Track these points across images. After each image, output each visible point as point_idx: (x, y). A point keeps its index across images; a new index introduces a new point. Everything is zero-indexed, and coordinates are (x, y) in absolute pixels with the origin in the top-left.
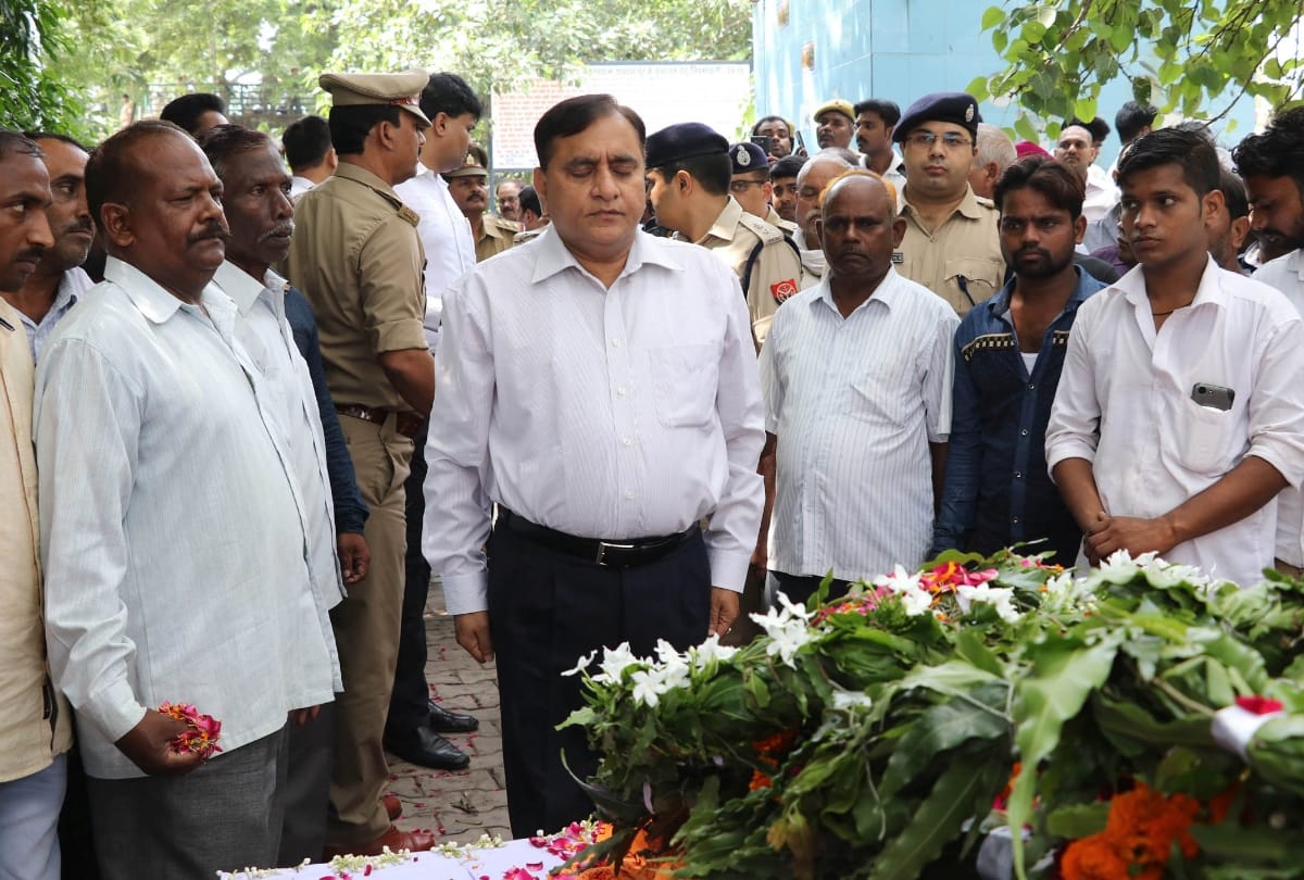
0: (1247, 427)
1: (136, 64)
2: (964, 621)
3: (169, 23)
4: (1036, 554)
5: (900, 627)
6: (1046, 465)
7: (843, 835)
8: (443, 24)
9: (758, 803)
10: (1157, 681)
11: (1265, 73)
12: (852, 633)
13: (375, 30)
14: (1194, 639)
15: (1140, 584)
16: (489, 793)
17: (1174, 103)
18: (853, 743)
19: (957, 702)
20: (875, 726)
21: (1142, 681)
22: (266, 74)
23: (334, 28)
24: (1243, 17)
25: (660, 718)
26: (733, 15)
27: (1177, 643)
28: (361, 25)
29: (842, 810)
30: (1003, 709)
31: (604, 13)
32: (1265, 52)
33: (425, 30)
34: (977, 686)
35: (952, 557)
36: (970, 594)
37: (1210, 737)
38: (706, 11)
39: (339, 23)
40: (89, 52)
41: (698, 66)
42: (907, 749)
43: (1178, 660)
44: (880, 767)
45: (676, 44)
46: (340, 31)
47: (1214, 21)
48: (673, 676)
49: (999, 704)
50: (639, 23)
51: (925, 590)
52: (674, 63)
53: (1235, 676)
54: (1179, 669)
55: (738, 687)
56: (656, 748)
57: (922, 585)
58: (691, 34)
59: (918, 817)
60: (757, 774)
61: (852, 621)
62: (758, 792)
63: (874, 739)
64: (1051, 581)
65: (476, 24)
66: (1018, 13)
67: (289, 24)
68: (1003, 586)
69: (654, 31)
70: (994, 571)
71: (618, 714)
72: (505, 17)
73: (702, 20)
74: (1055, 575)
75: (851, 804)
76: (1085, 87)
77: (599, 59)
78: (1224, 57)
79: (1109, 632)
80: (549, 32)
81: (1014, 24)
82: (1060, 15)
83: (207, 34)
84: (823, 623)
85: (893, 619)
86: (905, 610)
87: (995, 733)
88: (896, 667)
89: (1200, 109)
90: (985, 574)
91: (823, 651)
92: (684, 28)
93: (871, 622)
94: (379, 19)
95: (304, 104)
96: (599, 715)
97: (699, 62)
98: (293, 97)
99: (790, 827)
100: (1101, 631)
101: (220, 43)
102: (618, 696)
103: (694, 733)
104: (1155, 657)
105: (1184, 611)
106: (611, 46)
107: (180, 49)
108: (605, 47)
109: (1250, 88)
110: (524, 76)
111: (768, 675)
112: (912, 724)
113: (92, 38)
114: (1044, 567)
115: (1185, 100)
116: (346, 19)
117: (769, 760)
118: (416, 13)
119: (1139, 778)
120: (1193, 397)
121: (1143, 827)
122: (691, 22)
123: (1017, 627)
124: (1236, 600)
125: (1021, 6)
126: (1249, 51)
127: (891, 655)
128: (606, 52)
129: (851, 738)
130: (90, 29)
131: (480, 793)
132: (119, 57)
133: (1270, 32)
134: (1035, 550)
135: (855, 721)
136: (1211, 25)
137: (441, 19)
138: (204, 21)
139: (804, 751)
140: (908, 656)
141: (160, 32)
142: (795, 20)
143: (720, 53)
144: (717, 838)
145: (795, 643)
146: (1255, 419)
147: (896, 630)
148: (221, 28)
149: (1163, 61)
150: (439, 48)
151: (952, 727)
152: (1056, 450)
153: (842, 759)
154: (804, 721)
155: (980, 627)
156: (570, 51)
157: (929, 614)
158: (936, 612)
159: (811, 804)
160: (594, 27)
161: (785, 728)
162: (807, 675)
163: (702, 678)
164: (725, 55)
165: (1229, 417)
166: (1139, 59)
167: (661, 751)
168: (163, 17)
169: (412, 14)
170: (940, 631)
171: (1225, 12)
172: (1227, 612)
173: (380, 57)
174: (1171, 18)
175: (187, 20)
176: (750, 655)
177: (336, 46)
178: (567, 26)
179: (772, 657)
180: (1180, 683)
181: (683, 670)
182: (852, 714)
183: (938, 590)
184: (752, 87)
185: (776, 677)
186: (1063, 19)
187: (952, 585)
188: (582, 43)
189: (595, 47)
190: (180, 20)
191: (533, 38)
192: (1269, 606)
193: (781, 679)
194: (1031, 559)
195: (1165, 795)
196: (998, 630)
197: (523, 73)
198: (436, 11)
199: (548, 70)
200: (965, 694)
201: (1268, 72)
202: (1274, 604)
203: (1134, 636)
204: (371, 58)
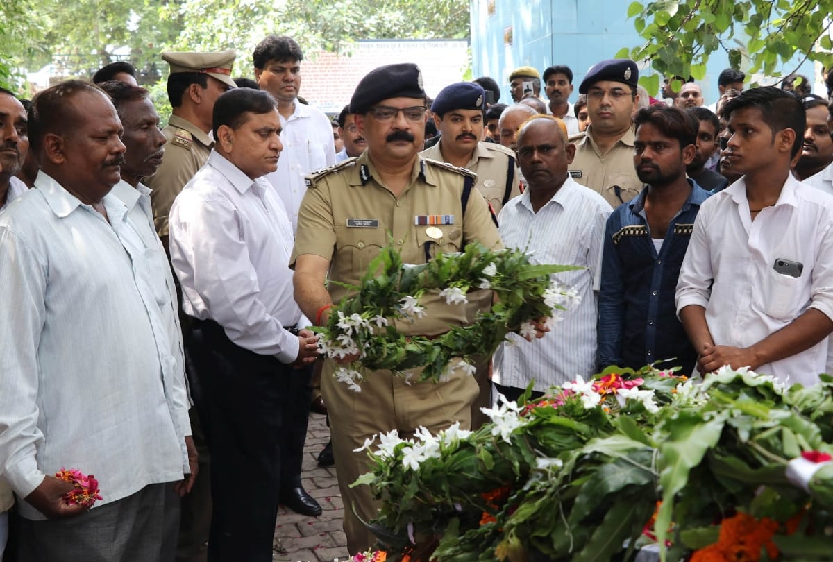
0: (810, 289)
1: (44, 40)
2: (622, 412)
3: (66, 12)
4: (669, 369)
5: (580, 416)
6: (676, 309)
7: (545, 551)
8: (257, 13)
9: (487, 532)
10: (750, 443)
11: (821, 45)
12: (548, 420)
13: (210, 18)
14: (774, 416)
15: (738, 384)
16: (295, 540)
17: (758, 67)
18: (551, 490)
19: (619, 461)
20: (565, 479)
21: (741, 443)
22: (135, 48)
23: (181, 16)
24: (805, 7)
25: (421, 478)
26: (456, 7)
27: (763, 419)
28: (200, 14)
29: (544, 534)
30: (649, 465)
31: (367, 6)
32: (821, 31)
33: (244, 17)
34: (632, 451)
35: (613, 371)
36: (626, 394)
37: (785, 478)
38: (437, 5)
39: (185, 13)
40: (11, 32)
41: (432, 42)
42: (587, 492)
43: (764, 429)
44: (568, 505)
45: (417, 27)
46: (186, 18)
47: (787, 10)
48: (429, 450)
49: (646, 463)
50: (391, 13)
51: (596, 391)
52: (416, 40)
53: (801, 439)
54: (765, 435)
55: (473, 457)
56: (418, 498)
57: (594, 388)
58: (428, 20)
59: (594, 537)
60: (485, 514)
61: (548, 412)
62: (486, 525)
63: (565, 486)
64: (679, 386)
65: (280, 14)
66: (652, 6)
67: (150, 12)
68: (648, 389)
69: (402, 18)
70: (641, 379)
71: (392, 476)
72: (299, 8)
73: (435, 10)
74: (682, 382)
75: (549, 531)
76: (698, 56)
77: (364, 38)
78: (792, 35)
79: (719, 412)
80: (330, 19)
81: (650, 13)
82: (681, 7)
83: (93, 20)
84: (529, 414)
85: (575, 411)
86: (583, 405)
87: (644, 481)
88: (578, 443)
89: (776, 70)
90: (636, 382)
91: (529, 432)
92: (422, 16)
93: (560, 413)
94: (212, 10)
95: (159, 69)
96: (378, 478)
97: (432, 40)
98: (152, 63)
99: (510, 546)
100: (714, 413)
101: (102, 27)
102: (392, 464)
103: (444, 488)
104: (749, 427)
105: (768, 401)
106: (372, 29)
107: (74, 30)
108: (369, 30)
109: (811, 56)
110: (313, 49)
111: (493, 448)
112: (590, 476)
113: (14, 22)
114: (673, 377)
115: (765, 64)
116: (189, 10)
117: (493, 506)
118: (238, 6)
119: (740, 509)
120: (775, 268)
121: (742, 539)
122: (427, 12)
123: (657, 416)
124: (802, 394)
125: (654, 2)
126: (809, 30)
127: (575, 435)
128: (369, 33)
129: (550, 486)
130: (12, 16)
131: (289, 540)
132: (32, 36)
133: (824, 17)
134: (668, 366)
135: (552, 476)
136: (784, 12)
137: (256, 10)
138: (91, 10)
139: (518, 496)
140: (585, 435)
141: (60, 18)
142: (500, 11)
143: (447, 33)
144: (460, 556)
145: (510, 427)
146: (816, 282)
147: (577, 418)
148: (103, 15)
149: (751, 38)
150: (254, 30)
151: (616, 478)
152: (681, 300)
153: (544, 501)
154: (518, 478)
155: (633, 416)
156: (344, 32)
157: (599, 407)
158: (604, 406)
159: (523, 530)
160: (361, 16)
161: (505, 484)
162: (519, 448)
163: (449, 452)
164: (450, 34)
165: (799, 282)
166: (734, 37)
167: (421, 500)
168: (62, 7)
169: (235, 6)
170: (606, 418)
171: (793, 4)
172: (796, 402)
173: (213, 36)
174: (756, 8)
175: (79, 10)
176: (479, 436)
177: (183, 28)
178: (342, 15)
179: (495, 437)
180: (765, 444)
181: (435, 446)
182: (550, 471)
183: (604, 392)
184: (470, 57)
185: (498, 450)
186: (683, 10)
187: (614, 389)
188: (353, 27)
189: (361, 29)
190: (74, 9)
191: (319, 24)
192: (823, 399)
193: (501, 451)
194: (666, 372)
195: (757, 519)
196: (645, 418)
197: (312, 48)
198: (252, 4)
199: (329, 45)
200: (624, 456)
201: (823, 45)
202: (827, 396)
203: (735, 415)
204: (207, 37)
